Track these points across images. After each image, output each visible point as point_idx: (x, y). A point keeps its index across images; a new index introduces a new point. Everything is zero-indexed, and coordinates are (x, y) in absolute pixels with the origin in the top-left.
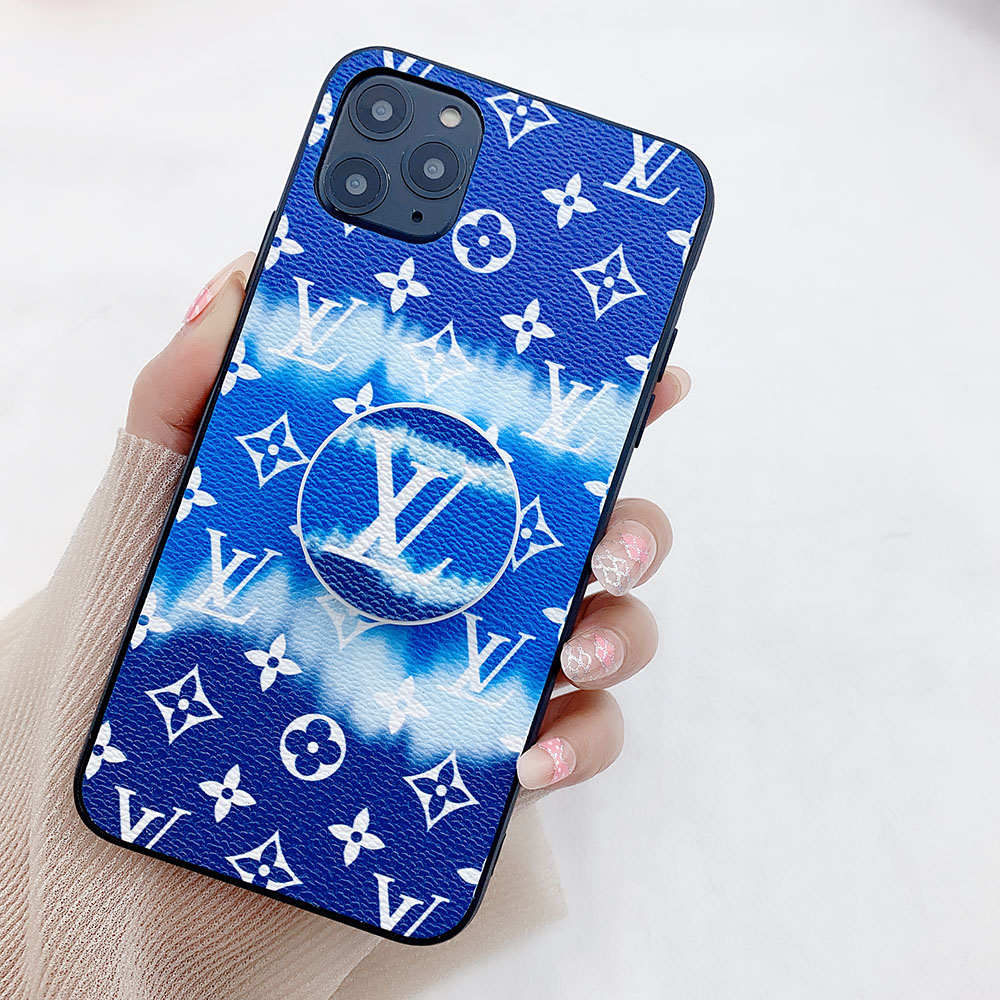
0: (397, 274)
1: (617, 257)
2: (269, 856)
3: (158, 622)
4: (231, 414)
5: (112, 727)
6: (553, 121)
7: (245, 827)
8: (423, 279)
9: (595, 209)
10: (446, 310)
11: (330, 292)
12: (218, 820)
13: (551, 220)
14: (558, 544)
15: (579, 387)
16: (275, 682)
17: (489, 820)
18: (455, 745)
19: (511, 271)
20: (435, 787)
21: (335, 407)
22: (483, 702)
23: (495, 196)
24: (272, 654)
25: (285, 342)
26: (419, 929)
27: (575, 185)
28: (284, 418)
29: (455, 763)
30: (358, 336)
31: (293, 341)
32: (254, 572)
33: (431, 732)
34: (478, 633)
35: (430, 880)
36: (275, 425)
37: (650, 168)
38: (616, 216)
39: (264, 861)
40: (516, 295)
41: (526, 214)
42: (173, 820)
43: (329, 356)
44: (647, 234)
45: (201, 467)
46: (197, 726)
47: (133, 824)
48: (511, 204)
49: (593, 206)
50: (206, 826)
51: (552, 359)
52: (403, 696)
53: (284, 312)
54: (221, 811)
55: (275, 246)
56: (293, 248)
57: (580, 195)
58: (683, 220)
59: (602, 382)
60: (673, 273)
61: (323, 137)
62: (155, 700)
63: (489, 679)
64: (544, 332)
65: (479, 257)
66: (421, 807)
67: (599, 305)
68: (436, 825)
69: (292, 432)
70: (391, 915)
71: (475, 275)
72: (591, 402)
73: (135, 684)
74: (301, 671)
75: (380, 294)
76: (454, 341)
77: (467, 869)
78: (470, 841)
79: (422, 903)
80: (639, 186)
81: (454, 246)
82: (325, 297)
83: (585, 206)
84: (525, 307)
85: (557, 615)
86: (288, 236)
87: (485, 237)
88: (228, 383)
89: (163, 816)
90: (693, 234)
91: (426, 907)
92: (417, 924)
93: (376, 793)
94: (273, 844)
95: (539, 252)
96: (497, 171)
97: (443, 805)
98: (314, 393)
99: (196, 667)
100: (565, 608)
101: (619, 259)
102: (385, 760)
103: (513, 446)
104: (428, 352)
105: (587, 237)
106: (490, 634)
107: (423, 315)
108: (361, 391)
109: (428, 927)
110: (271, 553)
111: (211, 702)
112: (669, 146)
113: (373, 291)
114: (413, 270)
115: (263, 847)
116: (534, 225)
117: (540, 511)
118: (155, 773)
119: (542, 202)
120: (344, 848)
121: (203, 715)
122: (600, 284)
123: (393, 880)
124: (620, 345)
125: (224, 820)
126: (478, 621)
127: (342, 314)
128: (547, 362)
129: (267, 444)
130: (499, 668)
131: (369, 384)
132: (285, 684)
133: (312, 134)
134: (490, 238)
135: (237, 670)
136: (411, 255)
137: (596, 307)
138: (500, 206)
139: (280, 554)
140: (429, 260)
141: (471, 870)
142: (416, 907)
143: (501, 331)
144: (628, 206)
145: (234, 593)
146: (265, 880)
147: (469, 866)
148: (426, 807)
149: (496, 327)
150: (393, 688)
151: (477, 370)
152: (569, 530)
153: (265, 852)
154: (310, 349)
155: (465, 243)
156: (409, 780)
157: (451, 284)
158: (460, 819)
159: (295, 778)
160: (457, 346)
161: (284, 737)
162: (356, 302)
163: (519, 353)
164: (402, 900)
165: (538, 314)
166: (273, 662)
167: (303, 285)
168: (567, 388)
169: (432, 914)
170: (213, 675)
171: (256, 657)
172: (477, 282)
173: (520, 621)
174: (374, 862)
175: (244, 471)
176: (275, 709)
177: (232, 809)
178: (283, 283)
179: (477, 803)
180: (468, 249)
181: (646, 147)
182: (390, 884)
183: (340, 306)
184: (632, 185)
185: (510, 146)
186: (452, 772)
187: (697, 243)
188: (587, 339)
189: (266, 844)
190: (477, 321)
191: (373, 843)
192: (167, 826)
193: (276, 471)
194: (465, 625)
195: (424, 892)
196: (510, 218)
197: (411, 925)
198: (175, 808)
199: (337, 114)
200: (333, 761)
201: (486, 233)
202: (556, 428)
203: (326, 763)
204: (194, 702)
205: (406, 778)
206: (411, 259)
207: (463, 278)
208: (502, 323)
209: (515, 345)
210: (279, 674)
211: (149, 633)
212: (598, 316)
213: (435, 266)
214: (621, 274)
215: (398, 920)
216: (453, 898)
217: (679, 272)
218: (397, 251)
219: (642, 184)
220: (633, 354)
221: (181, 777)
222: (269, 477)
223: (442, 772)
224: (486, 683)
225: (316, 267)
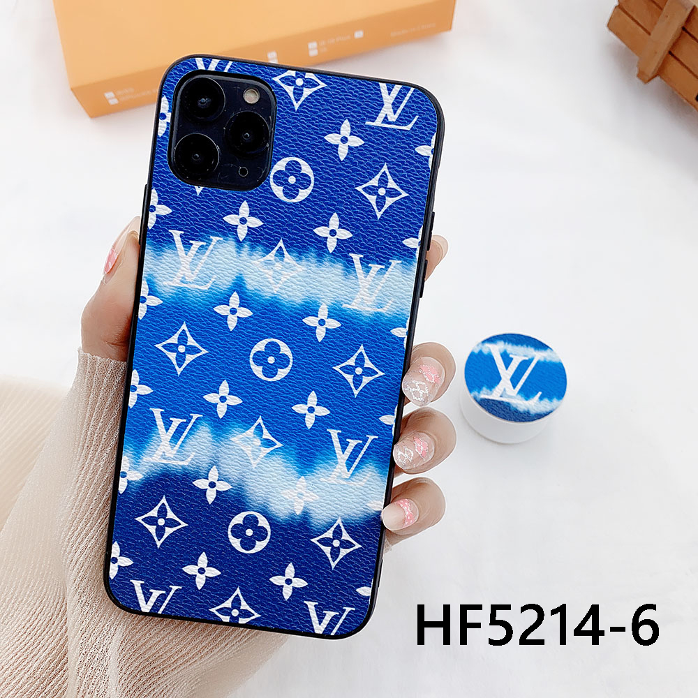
0: (238, 214)
1: (384, 173)
2: (236, 603)
3: (133, 474)
4: (149, 331)
5: (119, 544)
6: (322, 85)
7: (217, 590)
8: (256, 214)
9: (363, 142)
10: (276, 232)
11: (196, 236)
12: (199, 588)
13: (335, 156)
14: (381, 374)
15: (375, 268)
16: (216, 497)
17: (370, 556)
18: (339, 513)
19: (314, 197)
20: (332, 542)
21: (216, 313)
22: (352, 484)
23: (293, 147)
24: (210, 480)
25: (173, 276)
26: (339, 629)
27: (346, 128)
28: (184, 327)
29: (341, 525)
30: (221, 262)
31: (178, 274)
32: (187, 430)
33: (322, 508)
34: (340, 441)
35: (340, 599)
36: (179, 332)
37: (395, 105)
38: (378, 144)
39: (234, 607)
40: (321, 213)
41: (316, 156)
42: (171, 594)
43: (205, 279)
44: (402, 153)
45: (137, 369)
46: (172, 533)
47: (147, 602)
48: (305, 150)
49: (361, 140)
50: (193, 593)
51: (354, 252)
52: (300, 490)
53: (167, 255)
54: (200, 583)
55: (152, 211)
56: (164, 210)
57: (351, 134)
58: (424, 138)
59: (390, 261)
60: (424, 176)
61: (167, 128)
62: (143, 522)
63: (353, 468)
64: (345, 234)
65: (291, 191)
66: (326, 555)
67: (378, 209)
68: (337, 565)
69: (192, 335)
70: (320, 624)
71: (291, 204)
72: (385, 276)
73: (128, 516)
74: (231, 487)
75: (230, 230)
76: (286, 253)
77: (362, 588)
78: (360, 571)
79: (338, 614)
80: (390, 120)
81: (272, 187)
82: (193, 240)
83: (356, 142)
84: (329, 220)
85: (389, 420)
86: (159, 203)
87: (292, 177)
88: (142, 311)
89: (164, 592)
90: (433, 147)
91: (341, 615)
92: (338, 626)
93: (295, 553)
94: (237, 595)
95: (331, 180)
96: (290, 128)
97: (339, 552)
98: (200, 306)
99: (164, 497)
100: (394, 415)
101: (386, 174)
102: (296, 531)
103: (339, 315)
104: (271, 264)
105: (362, 164)
106: (348, 440)
107: (261, 239)
108: (231, 298)
109: (345, 627)
110: (195, 416)
111: (178, 517)
112: (406, 86)
113: (224, 229)
114: (248, 209)
115: (231, 599)
116: (323, 161)
117: (365, 355)
118: (154, 567)
119: (326, 145)
120: (282, 590)
121: (176, 526)
122: (376, 194)
123: (317, 603)
124: (397, 233)
125: (203, 588)
126: (338, 433)
127: (207, 249)
128: (350, 254)
129: (177, 346)
130: (358, 460)
131: (235, 293)
132: (223, 497)
133: (159, 128)
134: (295, 176)
135: (190, 494)
136: (245, 199)
138: (298, 153)
139: (202, 416)
140: (258, 200)
141: (365, 588)
142: (335, 616)
143: (316, 239)
144: (386, 136)
145: (178, 446)
146: (237, 618)
147: (363, 586)
148: (329, 555)
149: (311, 237)
150: (292, 486)
151: (305, 269)
152: (387, 363)
153: (233, 602)
154: (191, 277)
155: (279, 184)
156: (314, 540)
157: (275, 214)
158: (351, 558)
159: (242, 554)
160: (289, 256)
161: (229, 530)
162: (215, 239)
163: (331, 252)
164: (325, 614)
165: (338, 223)
166: (212, 485)
167: (177, 234)
168: (367, 270)
169: (345, 619)
170: (176, 500)
171: (201, 484)
172: (293, 209)
173: (365, 428)
174: (303, 594)
175: (165, 367)
176: (220, 514)
177: (206, 579)
178: (162, 235)
179: (360, 546)
180: (282, 188)
181: (390, 90)
182: (315, 606)
183: (204, 244)
184: (386, 120)
185: (296, 109)
186: (341, 531)
187: (437, 152)
188: (374, 234)
189: (233, 597)
190: (299, 236)
191: (300, 583)
192: (169, 598)
193: (187, 362)
194: (331, 437)
195: (338, 607)
196: (306, 160)
197: (333, 628)
198: (171, 586)
199: (172, 110)
200: (264, 538)
201: (292, 174)
202: (364, 297)
203: (260, 541)
204: (168, 519)
205: (312, 540)
206: (245, 202)
208: (315, 234)
209: (327, 248)
210: (217, 491)
211: (129, 482)
212: (379, 216)
213: (263, 203)
214: (389, 184)
215: (325, 626)
216: (356, 607)
217: (428, 175)
218: (234, 198)
219: (393, 117)
220: (407, 238)
221: (170, 567)
222: (183, 367)
223: (334, 532)
224: (351, 471)
225: (183, 221)
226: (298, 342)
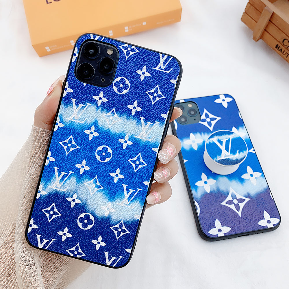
0: (99, 96)
1: (157, 88)
2: (77, 249)
3: (43, 192)
4: (57, 136)
5: (33, 219)
6: (138, 51)
7: (70, 242)
8: (106, 97)
9: (151, 75)
10: (113, 105)
11: (81, 102)
12: (63, 241)
13: (139, 79)
14: (146, 165)
15: (149, 123)
16: (75, 205)
17: (132, 237)
18: (122, 218)
19: (129, 93)
20: (118, 229)
21: (85, 133)
22: (129, 207)
23: (123, 73)
24: (73, 198)
25: (70, 116)
26: (116, 265)
27: (145, 69)
28: (71, 137)
29: (123, 223)
30: (89, 113)
31: (72, 116)
32: (67, 177)
33: (116, 215)
34: (127, 189)
35: (118, 252)
36: (69, 138)
37: (165, 63)
38: (156, 77)
40: (131, 100)
41: (132, 78)
42: (51, 242)
43: (82, 119)
44: (165, 81)
45: (51, 151)
46: (55, 218)
47: (41, 244)
48: (128, 75)
49: (150, 74)
50: (60, 243)
51: (142, 117)
52: (108, 207)
53: (69, 108)
54: (64, 239)
55: (65, 90)
56: (70, 91)
57: (146, 71)
58: (174, 77)
59: (155, 121)
60: (172, 91)
61: (76, 59)
62: (44, 212)
63: (130, 201)
64: (139, 109)
65: (120, 90)
66: (115, 234)
67: (153, 101)
68: (119, 239)
69: (74, 140)
70: (109, 262)
71: (120, 95)
72: (153, 127)
73: (39, 208)
74: (81, 202)
75: (95, 102)
76: (115, 113)
77: (128, 249)
78: (128, 242)
79: (117, 258)
80: (162, 68)
81: (113, 87)
82: (80, 103)
83: (148, 75)
84: (134, 103)
85: (147, 183)
86: (69, 87)
87: (122, 84)
88: (56, 128)
89: (49, 241)
90: (177, 80)
91: (118, 259)
92: (116, 263)
93: (103, 232)
94: (78, 246)
95: (136, 88)
96: (123, 66)
97: (120, 233)
98: (79, 129)
99: (54, 203)
100: (149, 181)
101: (158, 88)
102: (104, 223)
103: (133, 140)
104: (109, 116)
105: (149, 83)
106: (130, 189)
107: (106, 106)
108: (91, 128)
109: (119, 264)
110: (71, 172)
111: (59, 211)
112: (169, 56)
113: (93, 101)
114: (103, 94)
115: (75, 247)
116: (134, 80)
117: (141, 157)
118: (46, 230)
119: (136, 74)
120: (96, 246)
121: (57, 215)
122: (153, 95)
123: (109, 253)
124: (159, 111)
125: (64, 241)
126: (126, 186)
127: (85, 108)
128: (140, 117)
129: (68, 144)
130: (133, 198)
131: (93, 126)
132: (77, 206)
133: (73, 59)
134: (123, 85)
135: (64, 203)
136: (102, 90)
137: (152, 102)
138: (125, 76)
139: (73, 172)
140: (107, 92)
141: (129, 249)
142: (115, 259)
143: (128, 109)
144: (159, 74)
145: (62, 183)
146: (76, 255)
147: (128, 248)
148: (116, 234)
149: (126, 108)
150: (106, 205)
151: (122, 120)
152: (149, 161)
153: (75, 248)
154: (77, 117)
155: (116, 87)
156: (111, 228)
157: (113, 98)
158: (125, 237)
159: (82, 229)
160: (116, 114)
161: (78, 219)
162: (88, 104)
163: (133, 115)
164: (112, 258)
165: (137, 104)
166: (74, 200)
167: (74, 100)
168: (146, 124)
169: (119, 261)
170: (59, 205)
171: (69, 199)
172: (120, 97)
173: (137, 185)
174: (104, 249)
175: (62, 151)
176: (75, 212)
177: (66, 238)
178: (68, 100)
179: (129, 232)
180: (117, 88)
181: (163, 57)
182: (108, 254)
183: (84, 105)
184: (160, 68)
185: (127, 59)
186: (122, 225)
187: (178, 83)
188: (150, 110)
189: (76, 246)
190: (121, 107)
191: (103, 244)
192: (50, 243)
193: (71, 151)
194: (123, 187)
195: (117, 255)
196: (128, 79)
197: (114, 264)
198: (52, 239)
199: (79, 53)
200: (91, 224)
201: (122, 83)
202: (144, 134)
203: (90, 225)
204: (54, 212)
205: (110, 227)
206: (102, 91)
207: (116, 96)
208: (128, 107)
209: (131, 113)
210: (75, 203)
211: (41, 195)
212: (153, 104)
213: (109, 93)
214: (158, 92)
215: (111, 263)
216: (124, 256)
217: (174, 91)
218: (98, 90)
219: (163, 67)
220: (163, 114)
221: (53, 231)
222: (69, 152)
223: (120, 225)
224: (129, 202)
225: (77, 95)
226: (115, 148)
